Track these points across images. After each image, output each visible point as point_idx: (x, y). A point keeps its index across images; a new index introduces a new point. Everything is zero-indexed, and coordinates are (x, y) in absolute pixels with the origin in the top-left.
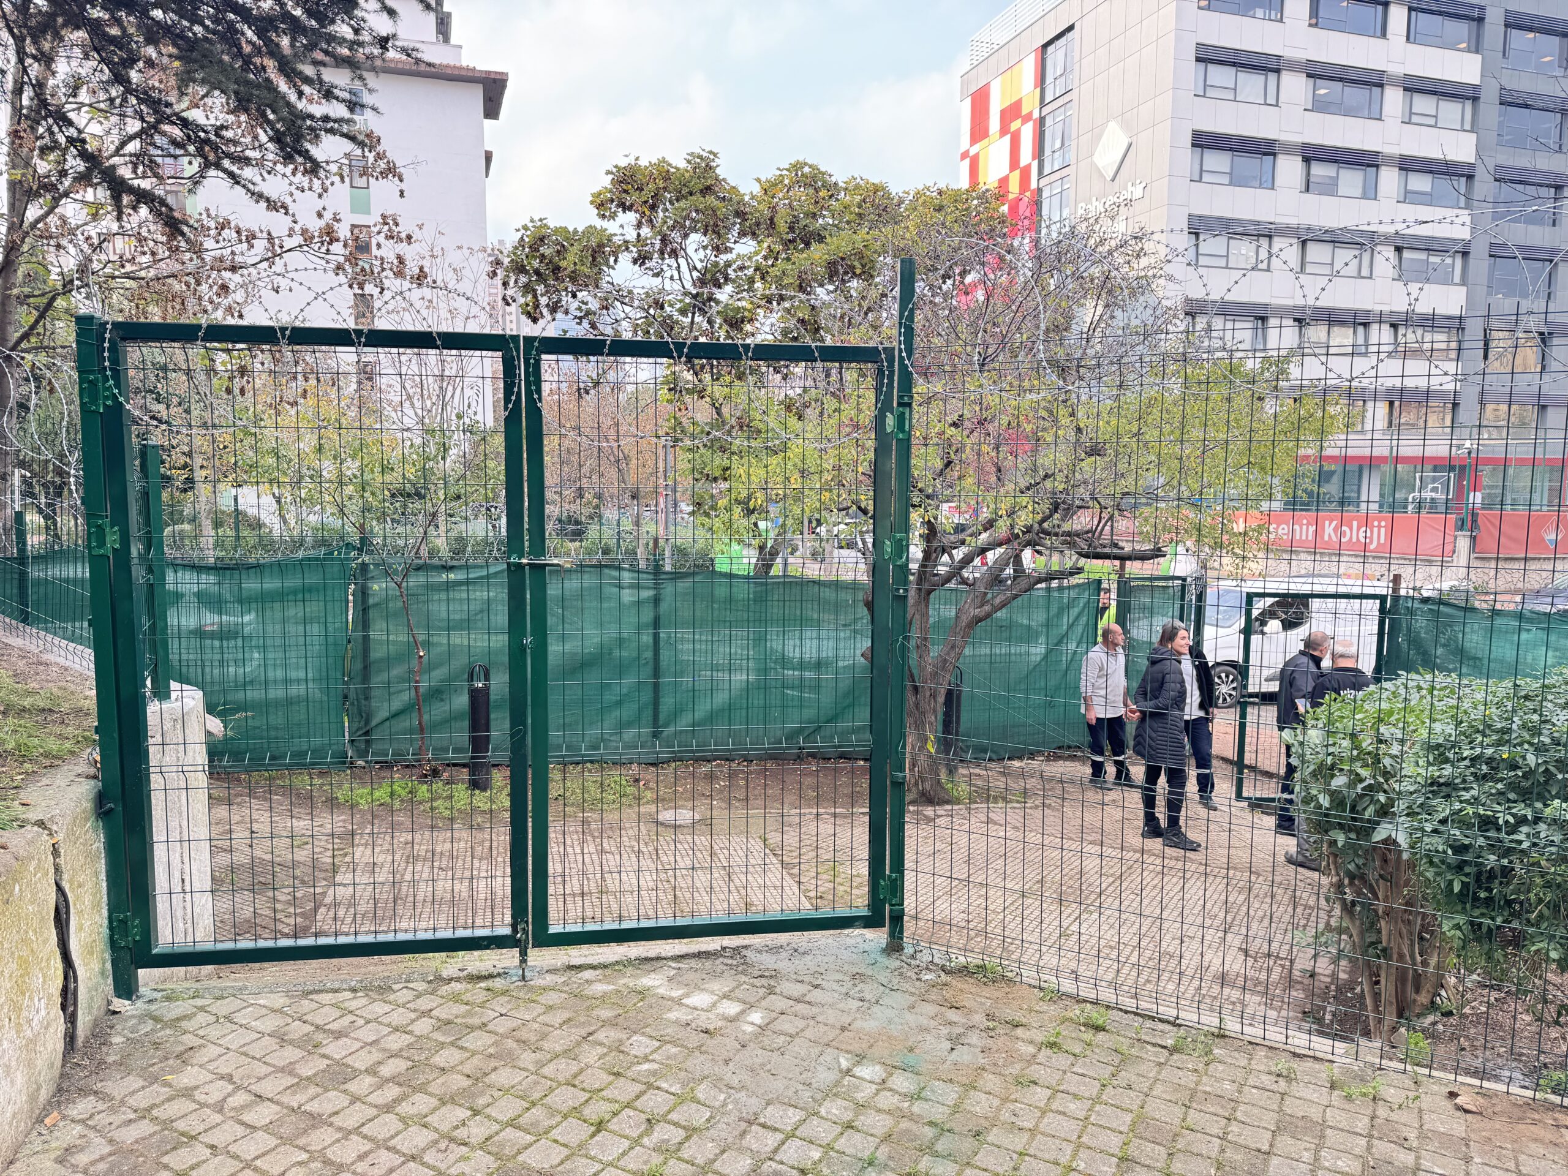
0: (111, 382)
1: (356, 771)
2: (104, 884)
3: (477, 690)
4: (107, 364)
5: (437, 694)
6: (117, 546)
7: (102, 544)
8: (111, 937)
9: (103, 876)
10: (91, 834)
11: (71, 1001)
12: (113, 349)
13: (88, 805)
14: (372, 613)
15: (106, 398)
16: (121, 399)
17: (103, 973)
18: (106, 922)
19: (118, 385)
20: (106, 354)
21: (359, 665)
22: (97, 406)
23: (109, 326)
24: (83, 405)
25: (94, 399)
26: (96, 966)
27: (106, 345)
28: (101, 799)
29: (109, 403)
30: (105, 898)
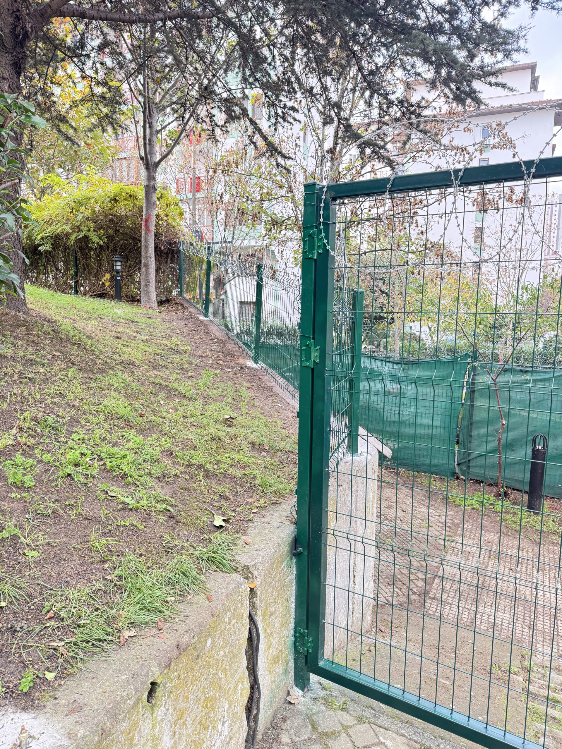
0: (323, 234)
1: (460, 481)
2: (293, 605)
3: (538, 450)
4: (321, 220)
5: (510, 446)
6: (317, 361)
7: (308, 359)
8: (295, 643)
9: (293, 599)
10: (286, 571)
11: (255, 706)
12: (327, 208)
13: (285, 549)
14: (476, 395)
15: (319, 247)
16: (328, 247)
17: (286, 672)
18: (292, 632)
19: (327, 237)
20: (322, 212)
21: (466, 423)
22: (313, 254)
23: (325, 189)
24: (304, 253)
25: (311, 249)
26: (280, 669)
27: (322, 205)
28: (296, 542)
29: (321, 251)
30: (293, 615)
